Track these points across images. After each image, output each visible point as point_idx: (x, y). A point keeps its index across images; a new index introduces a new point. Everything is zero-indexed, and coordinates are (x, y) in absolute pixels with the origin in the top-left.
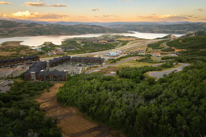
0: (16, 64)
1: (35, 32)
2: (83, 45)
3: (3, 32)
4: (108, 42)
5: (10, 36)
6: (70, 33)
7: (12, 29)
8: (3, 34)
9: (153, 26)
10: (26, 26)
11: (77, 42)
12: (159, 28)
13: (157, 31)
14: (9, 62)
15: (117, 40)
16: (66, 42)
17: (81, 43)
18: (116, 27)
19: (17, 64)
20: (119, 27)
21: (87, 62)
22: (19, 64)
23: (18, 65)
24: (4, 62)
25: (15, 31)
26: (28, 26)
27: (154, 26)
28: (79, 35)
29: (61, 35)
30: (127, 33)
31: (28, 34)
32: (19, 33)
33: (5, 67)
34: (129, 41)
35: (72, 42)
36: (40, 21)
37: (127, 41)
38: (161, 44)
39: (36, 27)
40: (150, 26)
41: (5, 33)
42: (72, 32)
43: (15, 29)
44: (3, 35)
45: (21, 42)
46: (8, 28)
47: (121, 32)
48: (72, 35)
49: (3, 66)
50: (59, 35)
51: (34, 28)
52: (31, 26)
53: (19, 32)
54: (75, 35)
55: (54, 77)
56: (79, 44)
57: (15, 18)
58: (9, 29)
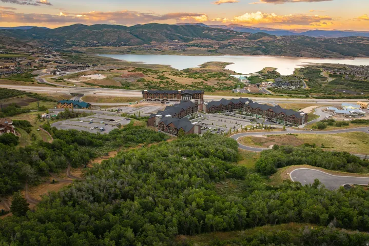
0: (169, 99)
1: (257, 49)
2: (330, 80)
3: (212, 47)
5: (220, 53)
6: (320, 55)
7: (225, 42)
8: (211, 49)
10: (247, 38)
11: (322, 74)
14: (160, 95)
16: (303, 71)
17: (331, 76)
19: (171, 99)
21: (272, 116)
22: (174, 99)
23: (172, 101)
24: (155, 94)
25: (229, 45)
26: (249, 39)
28: (340, 58)
29: (301, 56)
31: (245, 52)
32: (232, 49)
33: (155, 100)
35: (314, 72)
36: (275, 29)
39: (262, 40)
41: (215, 48)
42: (326, 52)
43: (229, 42)
44: (210, 51)
45: (228, 64)
46: (221, 40)
48: (324, 57)
49: (153, 99)
50: (298, 56)
51: (259, 41)
52: (255, 39)
53: (233, 47)
54: (330, 58)
55: (176, 129)
56: (324, 77)
57: (237, 25)
58: (222, 42)
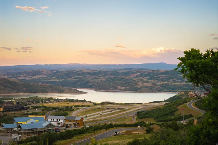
4: (6, 113)
9: (133, 73)
12: (149, 79)
13: (146, 87)
15: (35, 108)
18: (27, 78)
20: (37, 77)
27: (135, 75)
30: (61, 91)
34: (73, 108)
37: (67, 107)
38: (179, 107)
40: (125, 74)
47: (45, 91)
